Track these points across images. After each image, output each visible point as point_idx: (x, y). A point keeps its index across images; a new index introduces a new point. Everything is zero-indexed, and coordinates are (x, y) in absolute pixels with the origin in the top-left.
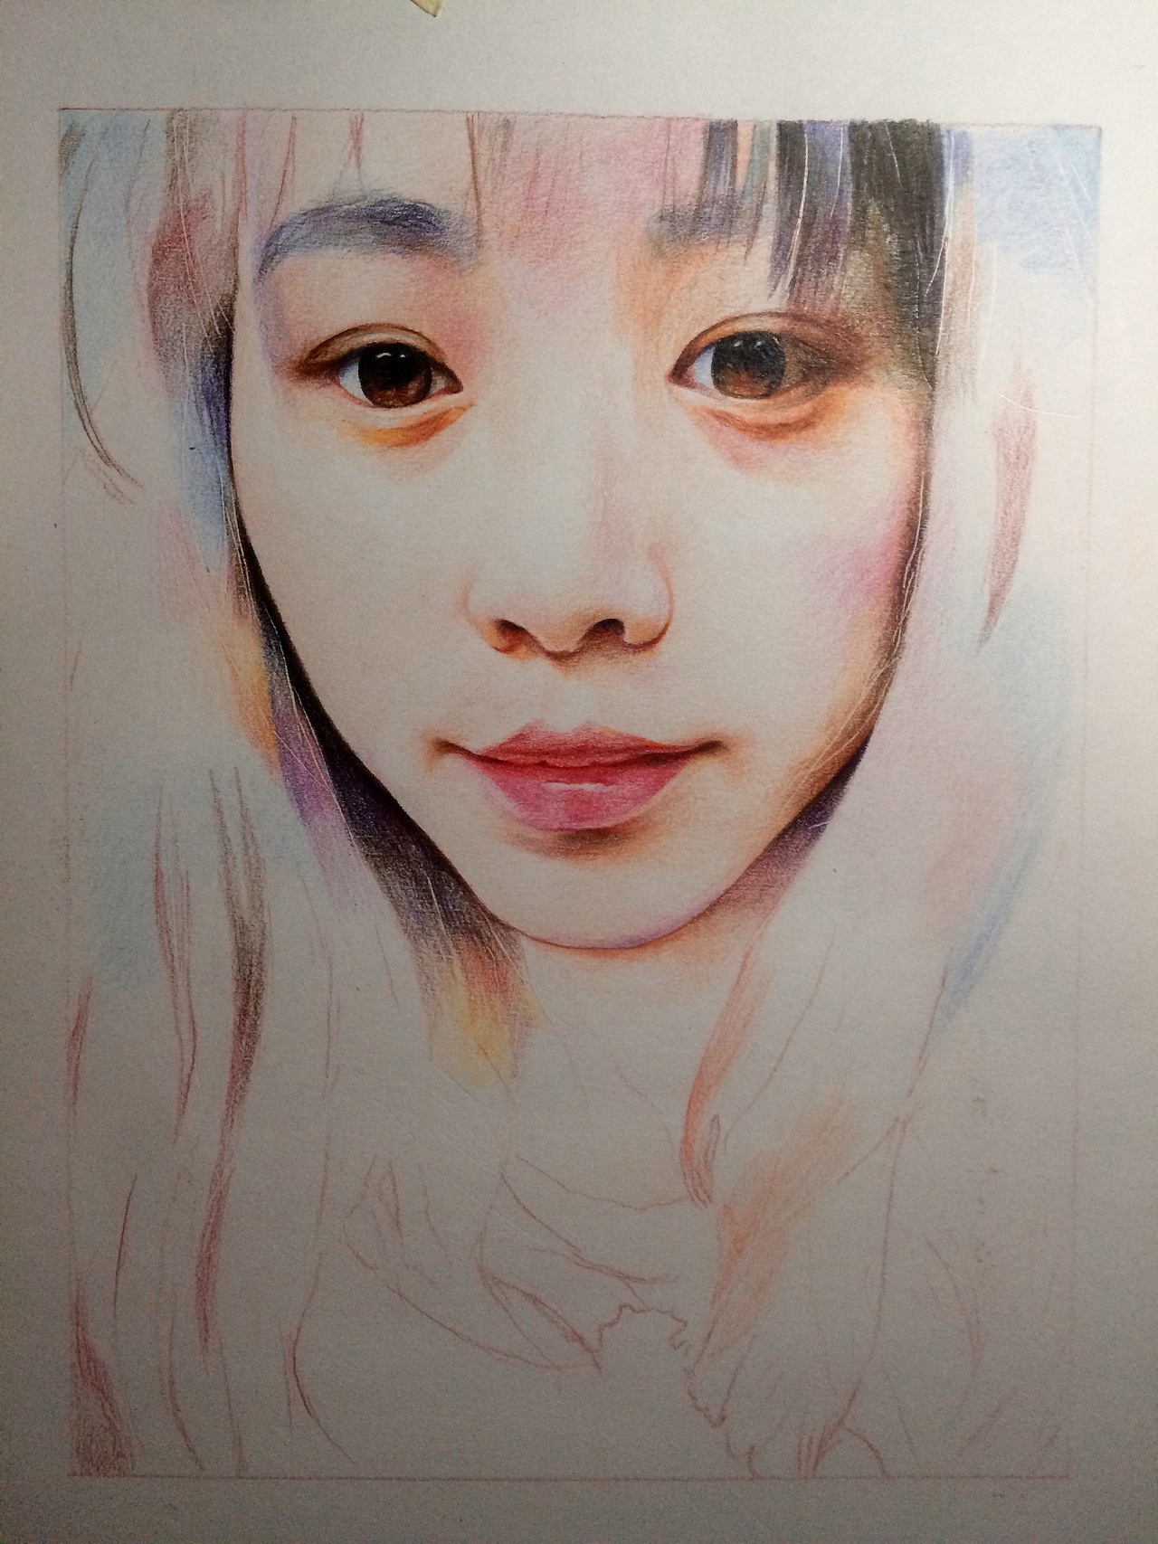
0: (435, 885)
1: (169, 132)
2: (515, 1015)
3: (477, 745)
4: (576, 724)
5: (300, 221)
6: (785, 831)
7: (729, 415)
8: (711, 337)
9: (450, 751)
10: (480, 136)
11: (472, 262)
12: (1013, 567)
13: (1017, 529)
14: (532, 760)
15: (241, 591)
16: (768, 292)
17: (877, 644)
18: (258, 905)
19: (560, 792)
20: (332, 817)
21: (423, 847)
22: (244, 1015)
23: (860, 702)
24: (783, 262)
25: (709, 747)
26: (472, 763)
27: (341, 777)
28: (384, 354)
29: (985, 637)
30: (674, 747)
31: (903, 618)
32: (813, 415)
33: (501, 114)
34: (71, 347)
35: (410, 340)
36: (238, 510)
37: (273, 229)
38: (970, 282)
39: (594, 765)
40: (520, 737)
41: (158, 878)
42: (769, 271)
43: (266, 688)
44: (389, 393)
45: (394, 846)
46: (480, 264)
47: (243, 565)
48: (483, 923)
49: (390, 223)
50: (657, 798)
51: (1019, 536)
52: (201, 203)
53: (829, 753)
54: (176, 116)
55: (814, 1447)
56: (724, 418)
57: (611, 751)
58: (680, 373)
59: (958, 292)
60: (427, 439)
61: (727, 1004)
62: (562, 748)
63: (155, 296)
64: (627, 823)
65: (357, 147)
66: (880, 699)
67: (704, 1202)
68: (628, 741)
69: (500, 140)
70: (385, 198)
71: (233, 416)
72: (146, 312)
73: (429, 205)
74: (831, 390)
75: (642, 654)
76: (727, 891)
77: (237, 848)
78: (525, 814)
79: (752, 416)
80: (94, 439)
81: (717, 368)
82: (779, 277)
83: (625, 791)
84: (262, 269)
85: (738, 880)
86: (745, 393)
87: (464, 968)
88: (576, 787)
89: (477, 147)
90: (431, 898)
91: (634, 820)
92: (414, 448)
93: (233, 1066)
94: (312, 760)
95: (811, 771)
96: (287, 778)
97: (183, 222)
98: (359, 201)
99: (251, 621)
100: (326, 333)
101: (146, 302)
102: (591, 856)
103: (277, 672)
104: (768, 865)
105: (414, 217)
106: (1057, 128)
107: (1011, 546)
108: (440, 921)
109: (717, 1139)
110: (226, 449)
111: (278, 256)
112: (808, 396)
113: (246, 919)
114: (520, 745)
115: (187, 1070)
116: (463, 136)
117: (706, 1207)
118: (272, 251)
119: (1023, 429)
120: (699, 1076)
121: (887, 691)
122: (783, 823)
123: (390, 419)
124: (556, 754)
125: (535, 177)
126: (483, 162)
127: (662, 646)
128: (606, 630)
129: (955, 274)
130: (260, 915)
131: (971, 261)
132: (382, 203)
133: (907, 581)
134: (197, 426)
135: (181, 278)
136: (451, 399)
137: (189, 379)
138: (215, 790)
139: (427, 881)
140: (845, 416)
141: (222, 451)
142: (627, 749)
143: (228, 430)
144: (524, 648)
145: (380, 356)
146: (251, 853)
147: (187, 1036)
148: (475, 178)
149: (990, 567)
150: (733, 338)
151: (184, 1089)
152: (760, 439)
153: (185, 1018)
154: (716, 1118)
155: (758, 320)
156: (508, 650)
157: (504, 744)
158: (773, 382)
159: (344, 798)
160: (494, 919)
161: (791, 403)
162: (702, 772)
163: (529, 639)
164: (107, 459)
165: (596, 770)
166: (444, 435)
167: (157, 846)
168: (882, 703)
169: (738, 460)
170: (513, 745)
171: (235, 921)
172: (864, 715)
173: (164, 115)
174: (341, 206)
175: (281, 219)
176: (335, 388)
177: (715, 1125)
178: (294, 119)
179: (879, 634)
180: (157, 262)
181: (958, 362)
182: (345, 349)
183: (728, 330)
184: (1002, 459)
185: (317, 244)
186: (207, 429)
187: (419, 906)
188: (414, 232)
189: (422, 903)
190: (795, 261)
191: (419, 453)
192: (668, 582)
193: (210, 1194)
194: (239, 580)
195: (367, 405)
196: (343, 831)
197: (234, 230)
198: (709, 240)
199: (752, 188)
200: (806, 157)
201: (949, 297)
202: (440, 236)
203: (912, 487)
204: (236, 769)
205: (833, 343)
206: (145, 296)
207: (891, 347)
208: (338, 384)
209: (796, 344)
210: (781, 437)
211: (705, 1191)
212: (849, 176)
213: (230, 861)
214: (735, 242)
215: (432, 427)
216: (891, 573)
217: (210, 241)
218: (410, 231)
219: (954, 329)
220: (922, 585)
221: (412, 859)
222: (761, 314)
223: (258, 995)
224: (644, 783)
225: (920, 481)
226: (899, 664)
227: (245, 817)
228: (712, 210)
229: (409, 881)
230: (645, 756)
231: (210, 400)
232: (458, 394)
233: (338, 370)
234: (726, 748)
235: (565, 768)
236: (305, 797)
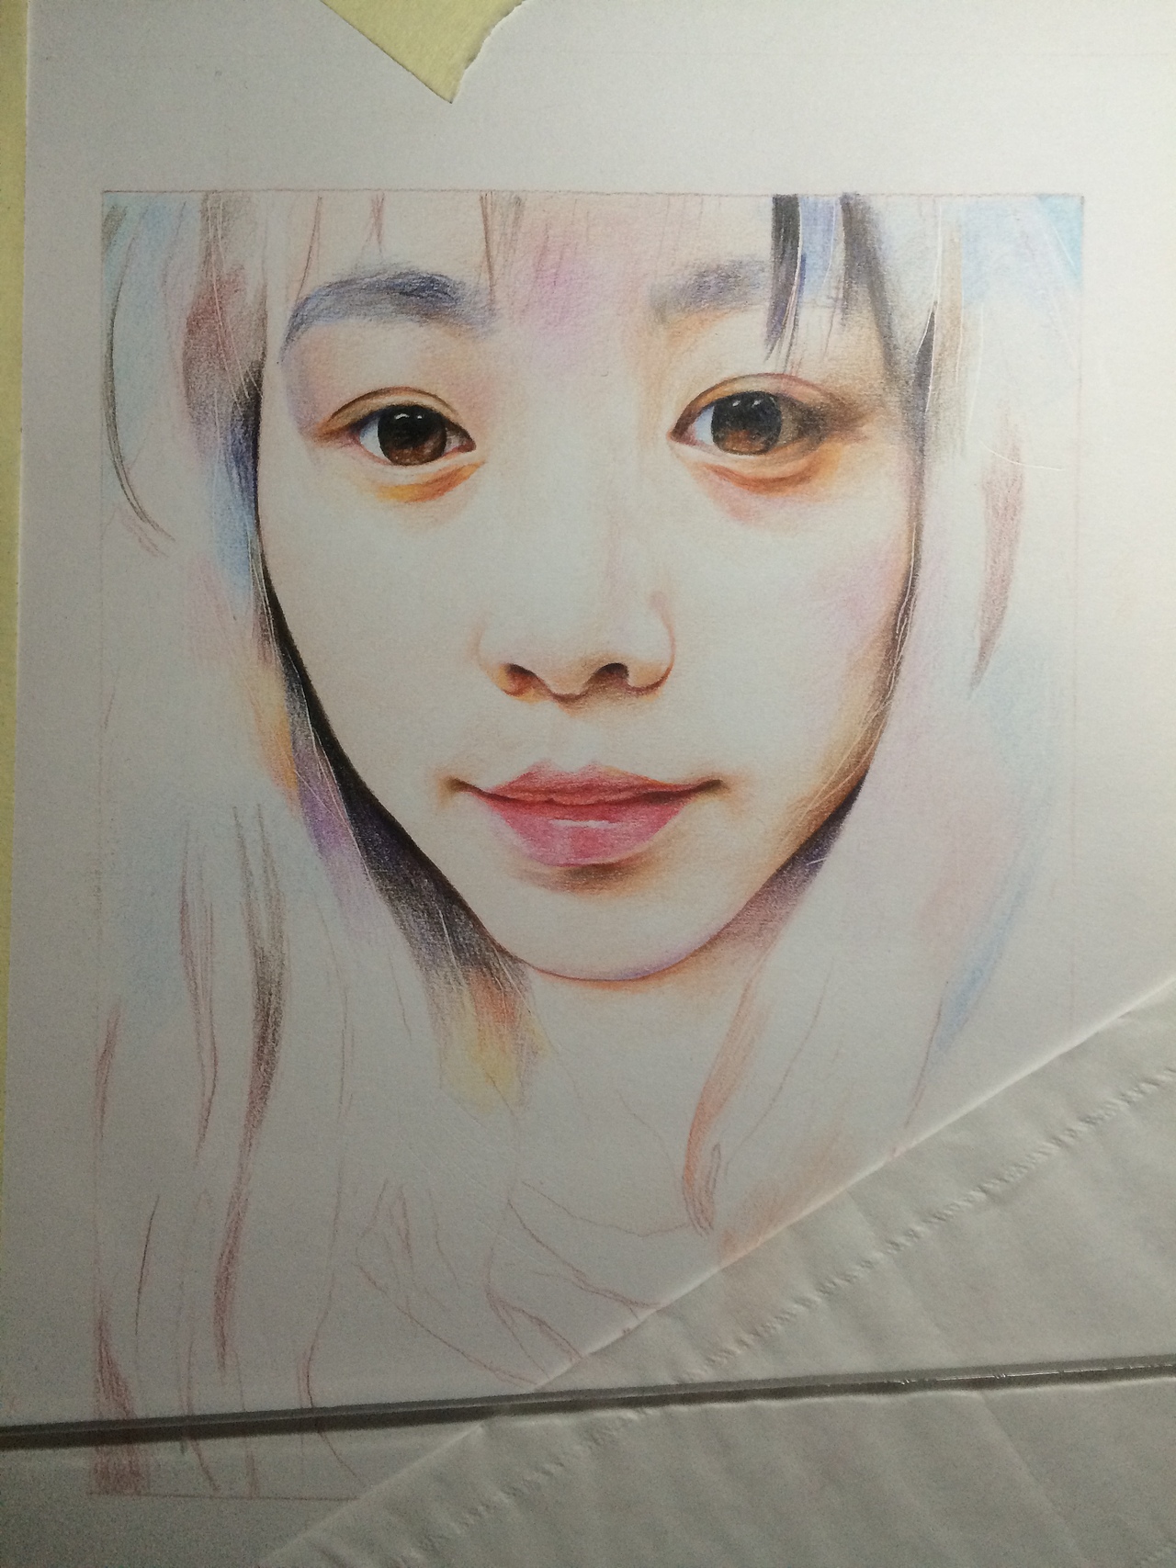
0: (446, 918)
1: (204, 212)
2: (522, 1045)
3: (486, 784)
4: (583, 764)
5: (324, 293)
6: (784, 867)
7: (727, 470)
8: (711, 397)
9: (461, 789)
10: (493, 213)
11: (486, 329)
12: (1003, 612)
13: (1006, 577)
14: (539, 798)
15: (266, 638)
16: (765, 355)
17: (871, 687)
18: (278, 936)
19: (567, 828)
20: (349, 853)
21: (434, 881)
22: (264, 1042)
23: (855, 743)
24: (779, 328)
25: (710, 786)
26: (482, 801)
27: (359, 814)
28: (404, 415)
29: (976, 680)
30: (676, 786)
31: (896, 662)
32: (809, 469)
33: (512, 192)
34: (111, 411)
35: (426, 402)
36: (264, 562)
37: (300, 301)
38: (958, 344)
39: (599, 803)
40: (528, 776)
41: (184, 909)
42: (765, 335)
43: (287, 730)
44: (406, 451)
45: (407, 880)
46: (492, 331)
47: (268, 613)
48: (492, 955)
49: (408, 294)
50: (660, 835)
51: (1008, 585)
52: (233, 277)
53: (826, 792)
54: (211, 196)
56: (723, 473)
57: (616, 789)
58: (681, 431)
59: (946, 353)
60: (442, 494)
61: (728, 1035)
62: (569, 787)
63: (189, 363)
64: (630, 859)
65: (378, 224)
66: (875, 740)
67: (704, 1229)
68: (631, 779)
69: (512, 216)
70: (404, 271)
71: (260, 474)
72: (181, 378)
73: (446, 277)
74: (826, 446)
75: (645, 696)
76: (728, 926)
77: (258, 882)
78: (533, 850)
79: (750, 471)
80: (132, 498)
81: (716, 426)
82: (775, 342)
83: (628, 828)
84: (289, 338)
85: (738, 915)
86: (743, 450)
87: (474, 999)
88: (582, 824)
89: (490, 223)
90: (443, 930)
91: (638, 857)
92: (430, 503)
93: (252, 1092)
94: (330, 798)
95: (809, 809)
96: (306, 815)
97: (216, 295)
98: (379, 274)
99: (274, 666)
100: (348, 396)
101: (181, 370)
102: (596, 891)
103: (299, 714)
104: (767, 900)
105: (431, 288)
106: (1042, 197)
107: (1001, 594)
108: (451, 953)
109: (718, 1168)
110: (253, 505)
111: (304, 325)
112: (803, 453)
113: (266, 950)
114: (527, 784)
115: (208, 1094)
116: (476, 214)
117: (708, 1234)
118: (298, 322)
119: (1010, 482)
120: (701, 1106)
121: (882, 732)
122: (781, 859)
123: (407, 476)
124: (563, 792)
125: (544, 251)
126: (496, 237)
127: (665, 688)
128: (611, 674)
129: (944, 336)
130: (279, 946)
131: (959, 323)
132: (402, 275)
133: (900, 627)
134: (227, 484)
135: (214, 346)
136: (464, 458)
137: (219, 440)
138: (238, 825)
139: (438, 913)
140: (840, 470)
141: (250, 507)
142: (631, 788)
143: (256, 487)
144: (532, 691)
145: (398, 417)
146: (272, 886)
148: (488, 251)
149: (980, 613)
150: (731, 398)
151: (205, 1114)
152: (759, 492)
153: (208, 1046)
154: (717, 1147)
155: (756, 382)
156: (517, 693)
157: (513, 782)
158: (770, 439)
159: (360, 834)
160: (502, 951)
161: (786, 459)
162: (705, 807)
163: (537, 682)
164: (142, 515)
165: (600, 808)
166: (460, 489)
167: (184, 880)
168: (876, 744)
169: (738, 513)
170: (521, 784)
171: (256, 951)
172: (860, 755)
173: (199, 197)
174: (363, 279)
175: (306, 291)
176: (356, 447)
177: (716, 1154)
178: (320, 199)
179: (873, 678)
180: (191, 332)
181: (947, 419)
182: (366, 411)
183: (726, 391)
184: (990, 511)
185: (341, 314)
186: (237, 486)
187: (431, 938)
188: (431, 302)
189: (433, 936)
190: (790, 325)
191: (434, 507)
192: (670, 628)
193: (229, 1215)
194: (264, 628)
195: (384, 463)
196: (359, 865)
197: (263, 302)
198: (708, 307)
199: (748, 258)
200: (801, 228)
201: (938, 357)
202: (455, 306)
203: (904, 537)
204: (259, 805)
205: (828, 402)
206: (180, 364)
207: (883, 405)
208: (359, 444)
209: (792, 403)
210: (779, 491)
211: (706, 1219)
212: (842, 245)
213: (252, 894)
214: (733, 308)
215: (447, 483)
216: (885, 619)
217: (241, 313)
218: (427, 302)
219: (942, 387)
220: (915, 630)
221: (425, 893)
222: (759, 375)
223: (276, 1023)
224: (646, 821)
225: (911, 531)
226: (893, 707)
227: (266, 852)
228: (711, 279)
229: (421, 914)
230: (648, 795)
231: (239, 460)
232: (469, 453)
233: (359, 431)
234: (726, 787)
235: (572, 806)
236: (324, 832)
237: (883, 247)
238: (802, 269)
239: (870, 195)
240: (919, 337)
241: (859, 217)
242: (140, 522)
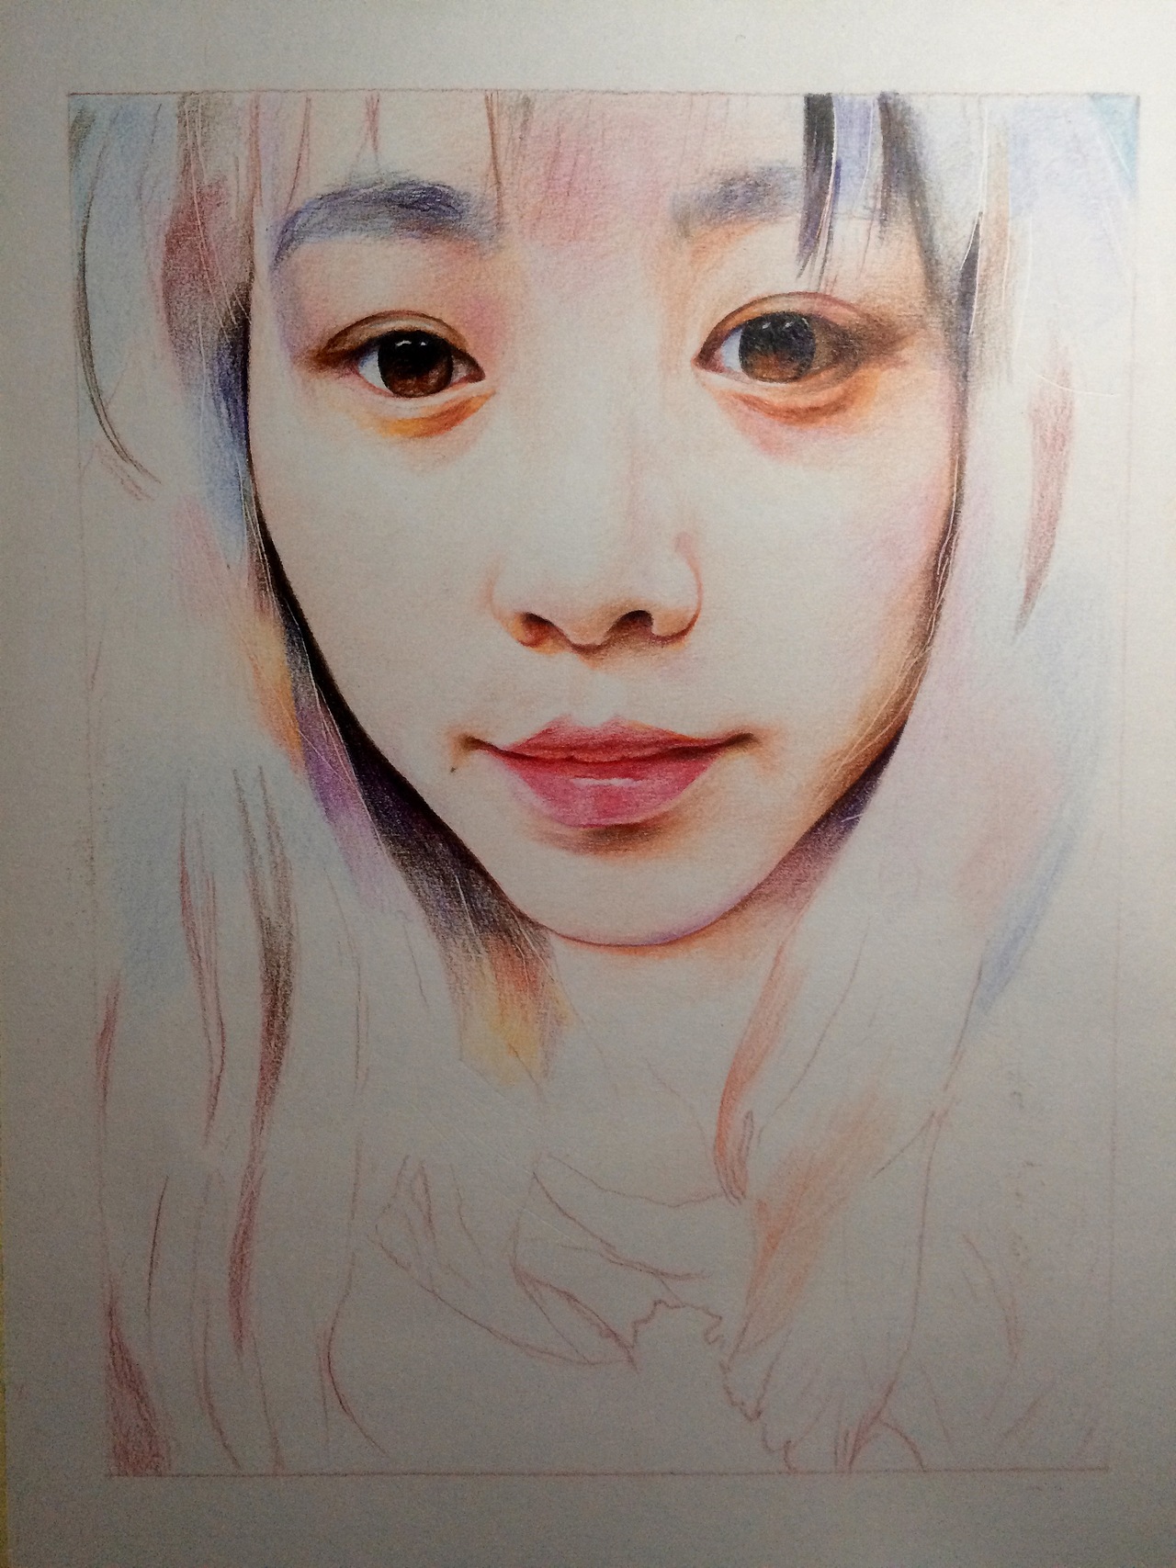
0: (462, 883)
1: (180, 117)
2: (546, 1014)
3: (504, 740)
4: (605, 719)
5: (315, 206)
6: (818, 824)
7: (758, 399)
8: (739, 319)
9: (477, 747)
10: (499, 115)
11: (493, 246)
12: (1049, 552)
13: (1054, 513)
14: (559, 755)
15: (263, 587)
16: (797, 271)
17: (911, 633)
18: (285, 905)
19: (589, 787)
20: (358, 818)
21: (449, 845)
22: (273, 1016)
23: (893, 693)
24: (812, 241)
25: (740, 740)
26: (497, 759)
27: (367, 775)
28: (404, 342)
29: (1021, 623)
30: (704, 741)
31: (937, 606)
32: (845, 397)
33: (520, 92)
34: (85, 340)
35: (430, 327)
36: (258, 505)
37: (289, 215)
38: (1005, 258)
39: (624, 759)
40: (546, 733)
41: (184, 879)
42: (797, 252)
43: (289, 686)
44: (409, 382)
45: (421, 845)
46: (500, 247)
47: (264, 561)
48: (512, 921)
49: (408, 207)
50: (688, 793)
51: (1056, 520)
52: (214, 189)
53: (862, 745)
54: (188, 98)
55: (851, 1440)
56: (752, 402)
57: (641, 745)
58: (707, 357)
59: (992, 269)
60: (449, 429)
61: (760, 999)
62: (590, 743)
63: (170, 285)
64: (655, 819)
65: (374, 129)
66: (914, 689)
67: (737, 1198)
68: (656, 734)
69: (520, 119)
70: (403, 181)
71: (250, 408)
72: (161, 302)
73: (449, 187)
74: (862, 372)
75: (670, 645)
76: (759, 886)
77: (262, 849)
78: (554, 810)
79: (781, 400)
80: (111, 435)
81: (745, 351)
82: (808, 257)
83: (654, 786)
84: (278, 257)
85: (770, 875)
86: (773, 377)
87: (494, 966)
88: (605, 782)
89: (496, 126)
90: (459, 896)
91: (665, 815)
92: (437, 439)
93: (262, 1067)
94: (336, 758)
95: (843, 763)
96: (311, 776)
97: (197, 209)
98: (376, 184)
99: (272, 617)
100: (346, 320)
101: (161, 294)
102: (621, 852)
103: (300, 669)
104: (800, 858)
105: (433, 200)
106: (1094, 97)
107: (1048, 531)
108: (469, 919)
109: (751, 1136)
110: (245, 442)
111: (294, 243)
112: (838, 379)
113: (273, 920)
114: (546, 741)
115: (216, 1071)
116: (482, 117)
117: (740, 1203)
118: (287, 239)
119: (1059, 410)
120: (733, 1071)
121: (921, 680)
122: (815, 816)
123: (411, 409)
124: (584, 748)
125: (556, 157)
126: (503, 142)
127: (691, 637)
128: (634, 622)
129: (989, 251)
130: (287, 916)
131: (1006, 235)
132: (401, 185)
133: (942, 567)
134: (215, 420)
135: (196, 267)
136: (472, 389)
137: (205, 371)
138: (239, 789)
139: (455, 879)
140: (877, 400)
141: (241, 444)
142: (656, 743)
143: (247, 422)
144: (550, 642)
145: (401, 344)
146: (277, 851)
147: (215, 1039)
148: (494, 157)
149: (1026, 551)
150: (760, 320)
151: (213, 1091)
152: (791, 424)
153: (213, 1021)
154: (749, 1115)
155: (788, 301)
156: (534, 644)
157: (531, 739)
158: (803, 365)
159: (369, 797)
160: (522, 917)
161: (821, 386)
162: (733, 765)
163: (555, 633)
164: (123, 453)
165: (625, 765)
166: (467, 424)
167: (183, 848)
168: (915, 693)
169: (767, 445)
170: (540, 740)
171: (262, 922)
172: (898, 704)
173: (175, 99)
174: (357, 190)
175: (297, 204)
176: (353, 376)
177: (749, 1122)
178: (308, 100)
179: (912, 623)
180: (170, 251)
181: (992, 341)
182: (364, 337)
183: (755, 312)
184: (1038, 440)
185: (333, 231)
186: (225, 422)
187: (447, 904)
188: (433, 215)
189: (450, 902)
190: (824, 239)
191: (441, 443)
192: (697, 575)
193: (242, 1194)
194: (260, 576)
195: (387, 395)
196: (369, 830)
197: (249, 217)
198: (735, 219)
199: (779, 165)
200: (835, 131)
201: (983, 273)
202: (460, 220)
203: (946, 472)
204: (261, 768)
205: (865, 323)
206: (159, 285)
207: (924, 326)
208: (358, 374)
209: (827, 326)
210: (813, 422)
211: (739, 1188)
212: (880, 150)
213: (256, 861)
214: (763, 220)
215: (454, 417)
216: (925, 560)
217: (224, 228)
218: (428, 215)
219: (987, 306)
220: (956, 571)
221: (440, 857)
222: (790, 295)
223: (286, 996)
224: (673, 778)
225: (954, 465)
226: (933, 653)
227: (270, 817)
228: (738, 188)
229: (436, 880)
230: (674, 750)
231: (227, 393)
232: (480, 383)
233: (357, 359)
234: (756, 741)
235: (594, 763)
236: (331, 795)
237: (924, 152)
238: (837, 176)
239: (911, 94)
240: (962, 253)
241: (899, 118)
242: (120, 462)
